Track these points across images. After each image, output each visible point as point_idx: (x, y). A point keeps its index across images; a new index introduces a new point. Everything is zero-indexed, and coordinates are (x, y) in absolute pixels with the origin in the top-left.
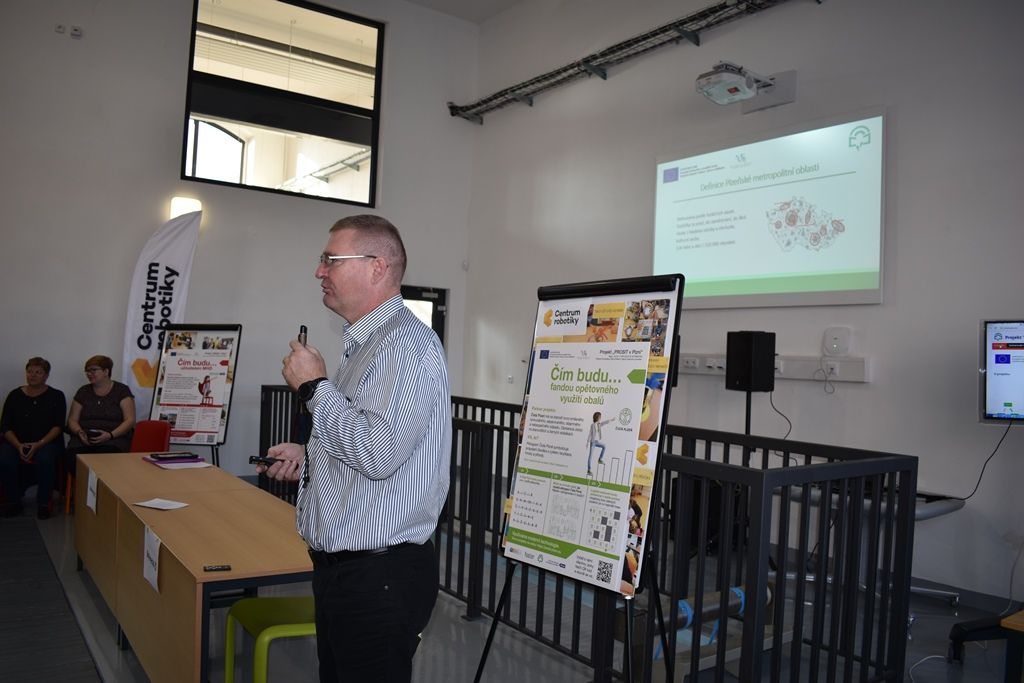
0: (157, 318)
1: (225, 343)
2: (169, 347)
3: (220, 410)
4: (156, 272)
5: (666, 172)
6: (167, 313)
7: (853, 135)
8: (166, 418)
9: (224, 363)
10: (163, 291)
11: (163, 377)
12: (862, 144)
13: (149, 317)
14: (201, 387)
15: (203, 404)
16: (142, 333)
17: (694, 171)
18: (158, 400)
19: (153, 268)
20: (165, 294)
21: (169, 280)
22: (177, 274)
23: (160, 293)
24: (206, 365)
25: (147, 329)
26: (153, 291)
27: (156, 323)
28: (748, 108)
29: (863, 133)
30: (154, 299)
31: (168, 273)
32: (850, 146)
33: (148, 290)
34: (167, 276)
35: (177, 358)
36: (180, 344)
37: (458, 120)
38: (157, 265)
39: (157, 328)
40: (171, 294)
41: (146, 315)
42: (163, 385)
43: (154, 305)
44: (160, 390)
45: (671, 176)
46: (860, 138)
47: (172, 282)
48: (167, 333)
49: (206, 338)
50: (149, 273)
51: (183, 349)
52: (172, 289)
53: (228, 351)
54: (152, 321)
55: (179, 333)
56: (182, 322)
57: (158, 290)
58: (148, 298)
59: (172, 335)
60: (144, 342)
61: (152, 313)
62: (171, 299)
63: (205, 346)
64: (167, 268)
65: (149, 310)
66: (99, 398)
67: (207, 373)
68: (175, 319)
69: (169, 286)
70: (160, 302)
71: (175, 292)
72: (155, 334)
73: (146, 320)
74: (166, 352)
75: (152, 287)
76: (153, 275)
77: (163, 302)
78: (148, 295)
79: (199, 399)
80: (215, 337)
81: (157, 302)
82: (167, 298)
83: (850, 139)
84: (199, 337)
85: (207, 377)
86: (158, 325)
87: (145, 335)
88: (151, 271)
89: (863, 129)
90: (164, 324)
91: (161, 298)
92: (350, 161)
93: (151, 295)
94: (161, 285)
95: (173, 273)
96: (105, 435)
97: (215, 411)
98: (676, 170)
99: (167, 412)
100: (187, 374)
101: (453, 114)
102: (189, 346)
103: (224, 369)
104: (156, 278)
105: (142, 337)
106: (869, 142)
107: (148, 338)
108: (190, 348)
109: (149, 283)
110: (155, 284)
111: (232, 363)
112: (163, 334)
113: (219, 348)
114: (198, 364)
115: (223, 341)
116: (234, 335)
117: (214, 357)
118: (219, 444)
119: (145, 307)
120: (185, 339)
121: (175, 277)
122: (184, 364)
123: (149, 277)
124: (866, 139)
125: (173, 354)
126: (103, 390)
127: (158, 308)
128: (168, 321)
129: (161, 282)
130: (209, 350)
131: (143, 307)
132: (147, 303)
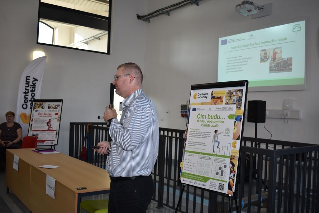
0: (30, 97)
1: (56, 107)
2: (34, 108)
3: (55, 132)
4: (29, 79)
5: (222, 41)
6: (33, 95)
7: (294, 28)
8: (34, 135)
9: (56, 114)
10: (32, 87)
11: (32, 120)
12: (297, 31)
13: (26, 97)
14: (48, 123)
15: (48, 130)
16: (24, 103)
17: (233, 41)
18: (31, 128)
19: (28, 78)
20: (33, 88)
21: (34, 82)
22: (37, 80)
23: (30, 88)
24: (49, 115)
25: (26, 101)
26: (28, 87)
27: (29, 99)
28: (254, 17)
29: (298, 26)
30: (28, 90)
31: (34, 80)
32: (293, 31)
33: (26, 87)
34: (33, 81)
35: (38, 112)
36: (39, 107)
37: (140, 21)
38: (29, 77)
39: (30, 101)
40: (35, 88)
41: (25, 96)
42: (33, 123)
43: (28, 92)
44: (32, 125)
45: (225, 42)
46: (297, 29)
47: (35, 83)
48: (34, 103)
49: (49, 104)
50: (26, 80)
51: (40, 109)
52: (35, 86)
53: (58, 110)
54: (28, 98)
55: (39, 103)
56: (39, 99)
57: (30, 86)
58: (26, 89)
59: (36, 103)
60: (25, 106)
61: (28, 95)
62: (35, 90)
63: (49, 108)
64: (33, 78)
65: (26, 94)
66: (9, 128)
67: (50, 118)
68: (37, 98)
69: (34, 85)
70: (31, 91)
71: (36, 87)
72: (29, 104)
73: (25, 98)
74: (34, 110)
75: (27, 85)
76: (28, 81)
77: (32, 91)
78: (26, 88)
79: (47, 128)
80: (52, 104)
81: (29, 91)
82: (34, 90)
83: (293, 29)
84: (46, 104)
85: (50, 119)
86: (30, 100)
87: (25, 104)
88: (27, 79)
89: (298, 25)
90: (32, 99)
91: (31, 89)
92: (97, 37)
93: (27, 88)
94: (31, 85)
95: (36, 80)
96: (11, 143)
97: (53, 132)
98: (226, 40)
99: (35, 133)
100: (42, 118)
101: (138, 19)
102: (42, 108)
103: (57, 116)
104: (29, 82)
105: (24, 104)
106: (300, 30)
107: (26, 105)
108: (43, 109)
109: (26, 84)
110: (29, 84)
111: (59, 114)
112: (32, 103)
113: (54, 108)
114: (46, 114)
115: (56, 105)
116: (60, 103)
117: (53, 112)
118: (55, 145)
119: (25, 93)
120: (41, 105)
121: (36, 81)
122: (41, 114)
123: (26, 82)
124: (299, 29)
125: (36, 111)
126: (10, 125)
127: (30, 93)
128: (34, 98)
129: (31, 83)
130: (51, 109)
131: (24, 93)
132: (25, 91)
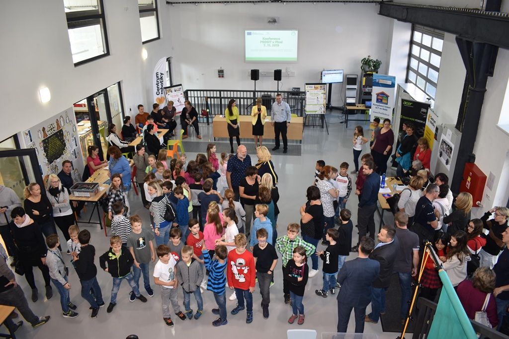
0: (160, 86)
2: (166, 93)
5: (248, 33)
6: (162, 85)
9: (181, 94)
13: (158, 87)
14: (178, 101)
20: (161, 80)
24: (177, 95)
25: (158, 90)
26: (158, 80)
30: (158, 82)
45: (249, 34)
51: (170, 93)
55: (168, 89)
62: (163, 81)
63: (175, 91)
71: (163, 79)
72: (160, 91)
74: (167, 95)
77: (161, 82)
79: (179, 104)
80: (177, 88)
84: (172, 89)
85: (179, 98)
86: (161, 88)
94: (160, 78)
102: (171, 92)
109: (157, 78)
112: (162, 90)
113: (179, 91)
114: (175, 95)
117: (179, 93)
119: (157, 84)
122: (172, 96)
125: (169, 95)
127: (160, 84)
128: (163, 87)
130: (177, 92)
